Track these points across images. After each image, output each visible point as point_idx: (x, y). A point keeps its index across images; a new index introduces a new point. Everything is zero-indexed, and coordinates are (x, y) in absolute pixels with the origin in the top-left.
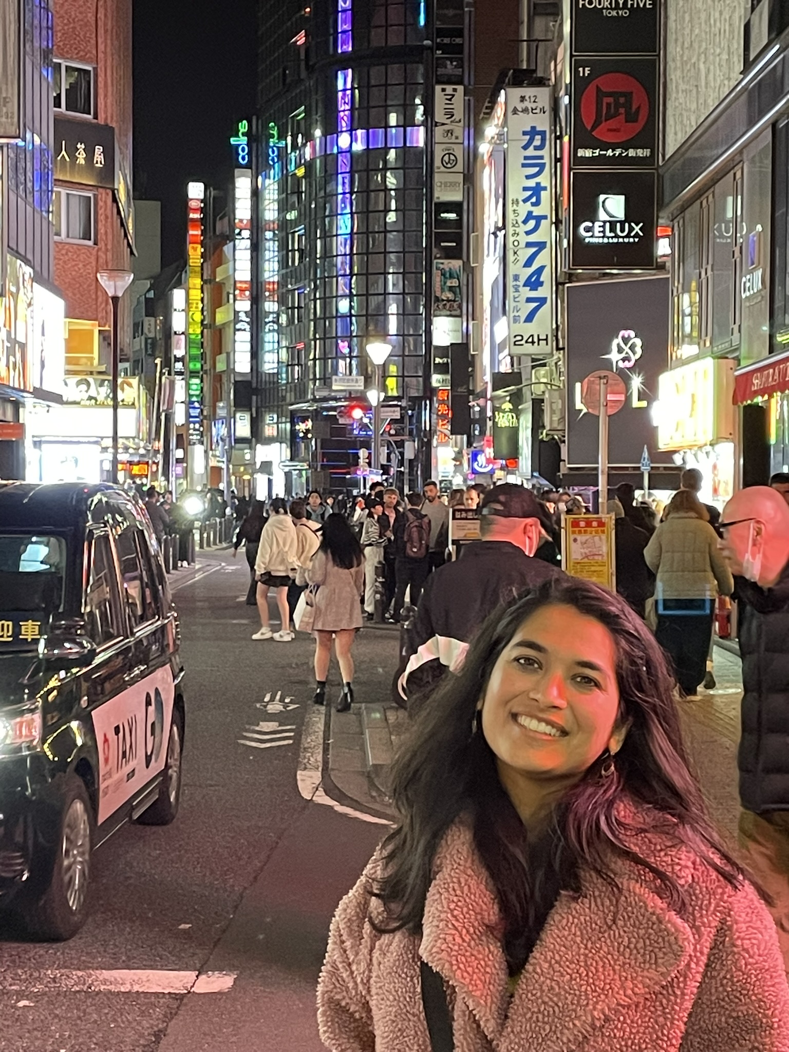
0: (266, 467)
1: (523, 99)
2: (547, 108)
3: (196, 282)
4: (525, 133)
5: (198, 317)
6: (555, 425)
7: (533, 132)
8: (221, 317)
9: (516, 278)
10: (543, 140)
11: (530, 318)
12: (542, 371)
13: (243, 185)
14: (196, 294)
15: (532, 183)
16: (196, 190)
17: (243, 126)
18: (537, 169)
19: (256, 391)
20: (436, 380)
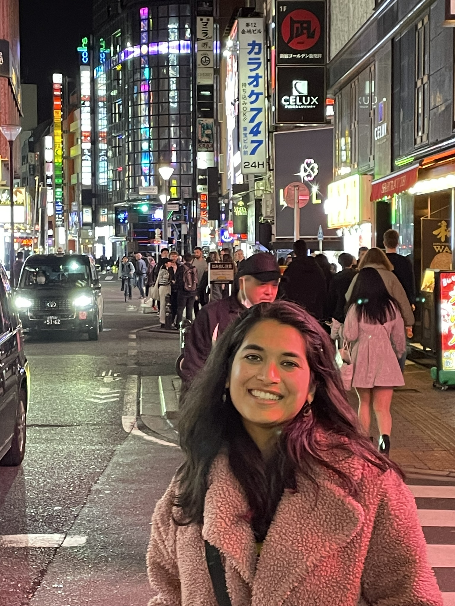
0: (101, 240)
1: (248, 25)
2: (262, 30)
3: (58, 132)
4: (249, 45)
5: (60, 152)
6: (269, 214)
7: (254, 44)
8: (74, 152)
9: (245, 129)
10: (260, 49)
11: (253, 152)
12: (261, 183)
13: (85, 75)
14: (59, 139)
15: (253, 74)
16: (58, 78)
17: (85, 41)
18: (256, 66)
19: (95, 196)
20: (199, 188)
